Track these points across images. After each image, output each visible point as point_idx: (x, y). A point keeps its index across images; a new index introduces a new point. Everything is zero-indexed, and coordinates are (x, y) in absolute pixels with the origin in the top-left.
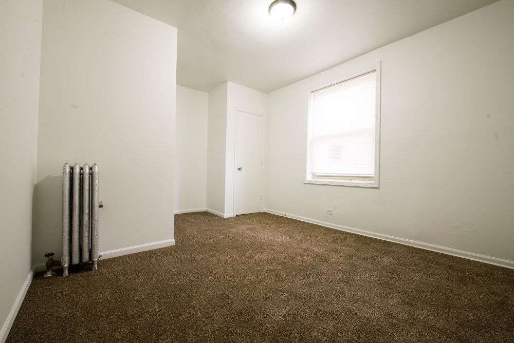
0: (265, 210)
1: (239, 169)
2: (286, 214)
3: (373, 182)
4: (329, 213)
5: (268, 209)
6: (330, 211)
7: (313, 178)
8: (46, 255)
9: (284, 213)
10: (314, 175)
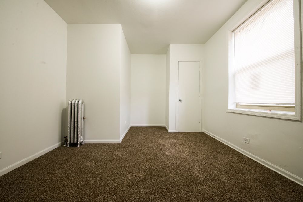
0: (204, 131)
1: (180, 101)
2: (216, 136)
3: (293, 113)
4: (246, 142)
5: (205, 131)
6: (247, 140)
7: (237, 107)
8: (65, 137)
9: (215, 136)
10: (237, 105)
